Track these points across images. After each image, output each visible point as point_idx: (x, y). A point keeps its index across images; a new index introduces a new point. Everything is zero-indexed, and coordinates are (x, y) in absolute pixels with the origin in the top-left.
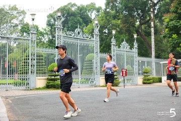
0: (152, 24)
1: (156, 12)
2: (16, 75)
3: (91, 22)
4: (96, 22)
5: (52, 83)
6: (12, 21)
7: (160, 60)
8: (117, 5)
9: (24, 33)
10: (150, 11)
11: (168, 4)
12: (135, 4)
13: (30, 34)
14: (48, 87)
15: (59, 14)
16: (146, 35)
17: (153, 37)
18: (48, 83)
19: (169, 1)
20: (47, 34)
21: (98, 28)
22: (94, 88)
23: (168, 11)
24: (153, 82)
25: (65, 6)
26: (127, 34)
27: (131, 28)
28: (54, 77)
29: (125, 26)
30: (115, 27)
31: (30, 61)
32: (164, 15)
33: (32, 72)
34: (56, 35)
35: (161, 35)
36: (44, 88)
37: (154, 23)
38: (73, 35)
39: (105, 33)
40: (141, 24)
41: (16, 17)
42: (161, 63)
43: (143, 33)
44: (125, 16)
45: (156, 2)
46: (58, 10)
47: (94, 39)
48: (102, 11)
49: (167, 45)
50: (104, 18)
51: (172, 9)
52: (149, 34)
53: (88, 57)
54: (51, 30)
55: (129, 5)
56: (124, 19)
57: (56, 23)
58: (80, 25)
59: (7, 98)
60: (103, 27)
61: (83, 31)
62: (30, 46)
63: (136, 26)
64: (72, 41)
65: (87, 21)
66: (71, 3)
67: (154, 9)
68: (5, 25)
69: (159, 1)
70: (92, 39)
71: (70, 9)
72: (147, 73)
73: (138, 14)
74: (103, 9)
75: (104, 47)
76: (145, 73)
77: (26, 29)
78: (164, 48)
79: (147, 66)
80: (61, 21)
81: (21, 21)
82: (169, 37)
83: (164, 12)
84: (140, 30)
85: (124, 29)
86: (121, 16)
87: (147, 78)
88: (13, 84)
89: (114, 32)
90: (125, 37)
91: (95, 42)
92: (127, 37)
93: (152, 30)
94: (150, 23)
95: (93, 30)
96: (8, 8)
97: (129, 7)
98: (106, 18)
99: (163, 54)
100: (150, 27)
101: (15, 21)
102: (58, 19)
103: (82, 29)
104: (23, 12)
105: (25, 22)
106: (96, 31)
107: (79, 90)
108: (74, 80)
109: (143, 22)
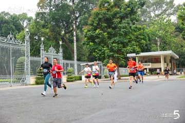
0: (75, 33)
1: (78, 24)
3: (23, 29)
4: (27, 30)
7: (81, 62)
8: (46, 16)
10: (73, 23)
11: (86, 18)
12: (61, 16)
16: (70, 42)
17: (75, 44)
21: (29, 35)
22: (25, 87)
23: (86, 24)
24: (75, 80)
26: (54, 41)
27: (58, 36)
29: (52, 34)
30: (44, 34)
32: (84, 27)
35: (81, 42)
37: (76, 33)
38: (6, 40)
39: (36, 39)
40: (66, 33)
42: (82, 64)
43: (67, 41)
44: (53, 26)
45: (77, 16)
47: (25, 44)
48: (32, 21)
49: (86, 50)
50: (35, 27)
51: (89, 22)
52: (73, 42)
53: (19, 60)
55: (56, 17)
56: (52, 28)
58: (13, 31)
60: (34, 34)
61: (15, 38)
63: (62, 34)
64: (5, 45)
65: (20, 28)
66: (4, 12)
67: (76, 22)
69: (80, 15)
70: (23, 44)
71: (3, 17)
72: (70, 73)
73: (64, 25)
74: (34, 19)
75: (34, 51)
76: (68, 73)
78: (83, 53)
79: (70, 67)
82: (87, 45)
83: (84, 24)
84: (65, 38)
85: (51, 36)
86: (49, 26)
87: (70, 77)
89: (42, 39)
90: (52, 43)
91: (26, 47)
92: (54, 43)
93: (75, 38)
94: (73, 33)
95: (25, 36)
97: (56, 19)
98: (37, 27)
99: (83, 57)
100: (73, 35)
106: (27, 37)
107: (11, 88)
108: (7, 80)
109: (67, 31)
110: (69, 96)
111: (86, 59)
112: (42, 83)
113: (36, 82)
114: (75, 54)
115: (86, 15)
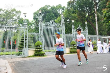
0: (96, 15)
1: (98, 8)
2: (17, 49)
3: (59, 16)
4: (62, 16)
5: (38, 53)
6: (13, 18)
7: (102, 36)
8: (74, 5)
9: (21, 24)
10: (94, 7)
11: (104, 3)
12: (85, 3)
13: (24, 25)
14: (36, 55)
15: (40, 12)
16: (92, 22)
17: (97, 23)
18: (35, 53)
19: (105, 1)
20: (33, 24)
21: (64, 19)
23: (105, 7)
25: (44, 7)
27: (84, 18)
28: (39, 49)
29: (80, 17)
30: (74, 18)
31: (24, 40)
32: (103, 10)
33: (26, 47)
34: (39, 24)
35: (101, 21)
36: (33, 56)
37: (97, 14)
38: (49, 24)
39: (68, 21)
40: (89, 15)
41: (15, 15)
42: (103, 38)
43: (91, 21)
44: (80, 11)
45: (97, 2)
46: (40, 10)
47: (62, 26)
48: (65, 9)
49: (105, 27)
50: (67, 13)
51: (107, 6)
52: (94, 21)
54: (36, 22)
55: (82, 5)
56: (79, 13)
57: (39, 17)
58: (53, 17)
59: (12, 63)
60: (67, 18)
61: (55, 21)
62: (24, 31)
63: (86, 17)
64: (49, 28)
65: (57, 15)
66: (47, 5)
67: (97, 6)
68: (9, 20)
69: (99, 1)
70: (60, 26)
71: (46, 8)
72: (94, 44)
73: (87, 10)
74: (66, 7)
75: (68, 30)
77: (21, 22)
78: (103, 29)
79: (94, 40)
80: (42, 16)
81: (18, 17)
83: (103, 8)
84: (89, 19)
85: (79, 19)
86: (77, 11)
88: (15, 54)
89: (73, 21)
90: (80, 23)
91: (62, 28)
93: (96, 18)
94: (95, 15)
95: (61, 20)
96: (10, 10)
97: (82, 6)
98: (68, 13)
99: (103, 32)
100: (94, 17)
101: (15, 18)
102: (40, 15)
103: (54, 20)
104: (20, 12)
105: (21, 18)
106: (63, 21)
107: (54, 56)
108: (51, 50)
109: (90, 14)
110: (95, 62)
111: (106, 33)
112: (74, 53)
113: (70, 51)
114: (97, 30)
115: (104, 1)
